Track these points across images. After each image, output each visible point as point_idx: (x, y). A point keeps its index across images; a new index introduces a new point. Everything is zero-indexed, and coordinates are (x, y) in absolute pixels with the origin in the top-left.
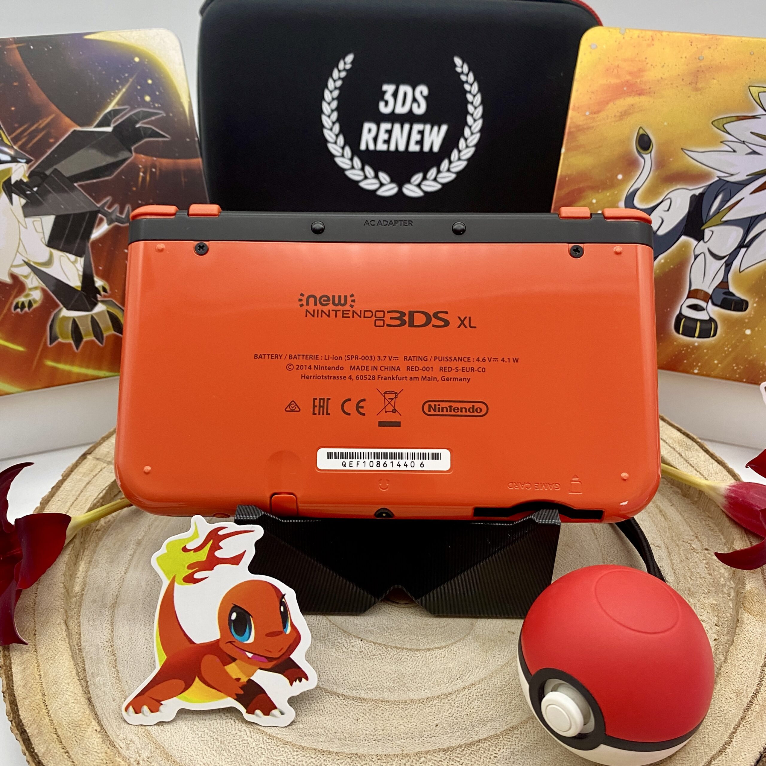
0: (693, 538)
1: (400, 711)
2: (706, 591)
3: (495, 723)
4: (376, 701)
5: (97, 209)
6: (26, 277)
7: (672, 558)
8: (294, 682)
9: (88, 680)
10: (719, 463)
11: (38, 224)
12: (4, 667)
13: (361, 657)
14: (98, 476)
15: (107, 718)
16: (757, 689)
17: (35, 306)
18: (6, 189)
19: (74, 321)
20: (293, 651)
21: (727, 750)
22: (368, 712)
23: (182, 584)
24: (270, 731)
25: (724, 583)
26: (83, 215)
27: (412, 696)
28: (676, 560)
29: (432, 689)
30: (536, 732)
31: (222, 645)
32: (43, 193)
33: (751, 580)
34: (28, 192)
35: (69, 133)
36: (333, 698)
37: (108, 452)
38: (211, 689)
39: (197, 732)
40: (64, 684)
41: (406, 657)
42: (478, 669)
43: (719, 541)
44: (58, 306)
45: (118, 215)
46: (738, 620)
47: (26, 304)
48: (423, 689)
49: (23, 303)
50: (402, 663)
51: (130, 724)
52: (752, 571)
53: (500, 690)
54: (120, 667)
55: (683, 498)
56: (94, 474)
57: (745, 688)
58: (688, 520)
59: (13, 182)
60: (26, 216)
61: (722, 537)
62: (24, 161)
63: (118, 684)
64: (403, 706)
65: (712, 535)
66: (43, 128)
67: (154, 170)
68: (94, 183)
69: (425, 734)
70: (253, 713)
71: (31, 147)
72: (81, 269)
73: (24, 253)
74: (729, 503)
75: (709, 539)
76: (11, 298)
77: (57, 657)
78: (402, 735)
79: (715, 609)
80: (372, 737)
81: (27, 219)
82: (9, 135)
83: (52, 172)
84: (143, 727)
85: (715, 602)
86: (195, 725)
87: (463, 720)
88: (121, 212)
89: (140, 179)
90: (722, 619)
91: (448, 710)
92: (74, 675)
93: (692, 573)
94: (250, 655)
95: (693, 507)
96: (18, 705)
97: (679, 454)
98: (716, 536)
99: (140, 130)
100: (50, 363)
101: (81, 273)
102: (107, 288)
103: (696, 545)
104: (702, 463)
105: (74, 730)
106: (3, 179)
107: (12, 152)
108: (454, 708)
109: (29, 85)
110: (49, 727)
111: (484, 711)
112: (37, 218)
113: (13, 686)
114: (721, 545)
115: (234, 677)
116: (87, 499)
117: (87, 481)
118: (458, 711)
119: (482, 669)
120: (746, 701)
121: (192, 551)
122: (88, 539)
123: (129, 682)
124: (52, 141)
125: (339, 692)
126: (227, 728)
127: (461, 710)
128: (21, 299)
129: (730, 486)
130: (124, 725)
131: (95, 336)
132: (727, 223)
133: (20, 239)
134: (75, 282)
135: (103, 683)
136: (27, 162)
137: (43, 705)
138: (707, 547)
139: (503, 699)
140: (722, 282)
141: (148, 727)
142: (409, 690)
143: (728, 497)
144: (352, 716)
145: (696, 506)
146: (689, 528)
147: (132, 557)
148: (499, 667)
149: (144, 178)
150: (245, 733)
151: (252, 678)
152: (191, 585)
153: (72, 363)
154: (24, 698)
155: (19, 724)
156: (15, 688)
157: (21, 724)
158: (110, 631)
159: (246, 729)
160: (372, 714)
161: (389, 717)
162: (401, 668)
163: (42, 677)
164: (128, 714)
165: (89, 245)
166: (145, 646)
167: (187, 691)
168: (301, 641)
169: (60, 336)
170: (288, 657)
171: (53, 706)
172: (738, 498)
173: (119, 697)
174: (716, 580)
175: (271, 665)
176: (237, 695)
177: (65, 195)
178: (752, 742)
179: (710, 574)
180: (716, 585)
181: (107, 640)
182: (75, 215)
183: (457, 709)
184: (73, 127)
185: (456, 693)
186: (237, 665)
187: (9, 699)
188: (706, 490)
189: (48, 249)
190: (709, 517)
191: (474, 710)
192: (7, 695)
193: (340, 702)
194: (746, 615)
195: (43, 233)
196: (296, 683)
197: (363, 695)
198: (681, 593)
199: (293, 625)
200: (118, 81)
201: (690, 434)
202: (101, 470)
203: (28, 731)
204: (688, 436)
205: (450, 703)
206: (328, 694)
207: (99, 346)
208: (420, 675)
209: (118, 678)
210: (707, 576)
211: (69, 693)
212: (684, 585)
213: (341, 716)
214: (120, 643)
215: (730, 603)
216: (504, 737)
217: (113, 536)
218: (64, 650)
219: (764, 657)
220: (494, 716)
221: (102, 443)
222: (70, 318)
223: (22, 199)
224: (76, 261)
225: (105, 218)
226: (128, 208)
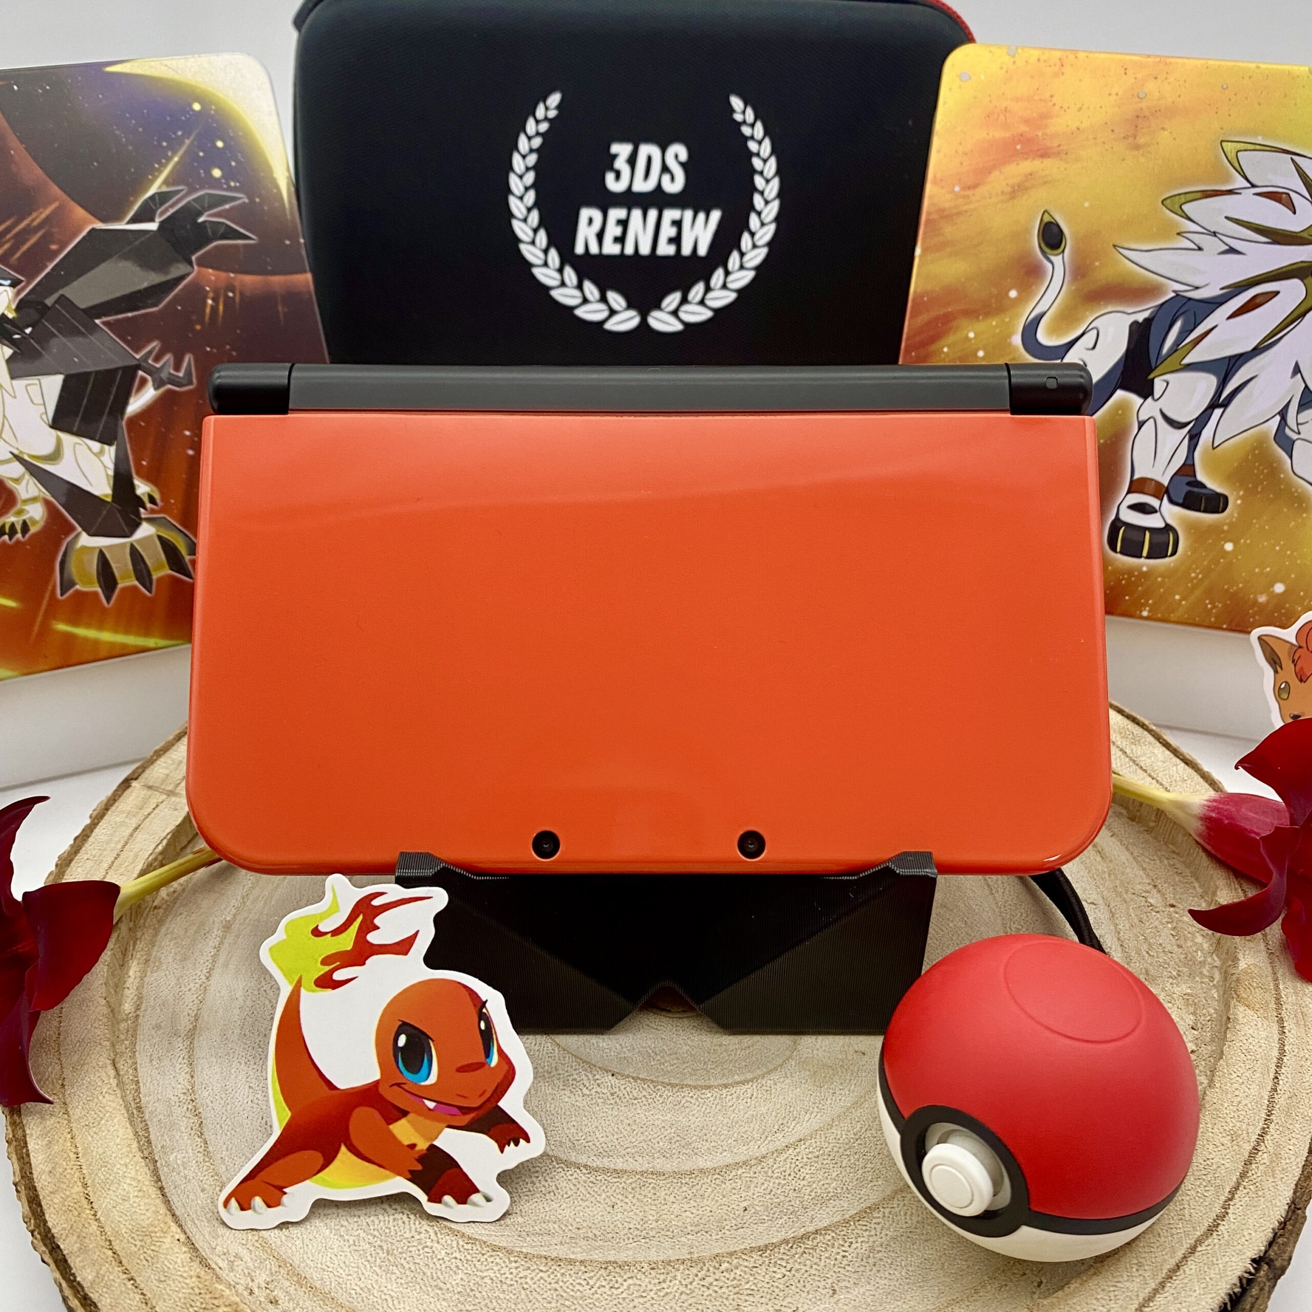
0: (1149, 888)
2: (1174, 973)
3: (841, 1202)
4: (642, 1173)
5: (135, 363)
6: (17, 480)
7: (1117, 922)
8: (507, 1146)
9: (156, 1159)
10: (1186, 763)
11: (34, 390)
12: (14, 1143)
13: (613, 1102)
14: (152, 815)
15: (192, 1221)
16: (1264, 1128)
17: (33, 530)
19: (101, 554)
20: (503, 1095)
21: (1221, 1227)
22: (631, 1193)
23: (313, 991)
24: (468, 1230)
25: (1202, 959)
26: (112, 373)
27: (701, 1163)
28: (1123, 924)
29: (735, 1151)
30: (909, 1213)
31: (384, 1091)
32: (42, 337)
33: (1247, 952)
34: (17, 336)
35: (84, 233)
36: (570, 1172)
37: (168, 775)
38: (367, 1164)
39: (347, 1237)
40: (118, 1166)
41: (689, 1099)
42: (808, 1115)
43: (1191, 891)
44: (73, 529)
45: (172, 371)
46: (1229, 1018)
47: (18, 528)
48: (720, 1151)
49: (13, 525)
50: (683, 1109)
51: (232, 1229)
52: (1248, 938)
53: (847, 1147)
54: (208, 1135)
55: (1131, 823)
56: (146, 813)
57: (1244, 1126)
58: (1140, 859)
60: (13, 377)
61: (1196, 885)
62: (8, 282)
63: (208, 1164)
64: (687, 1179)
65: (1180, 881)
66: (39, 227)
67: (231, 294)
68: (128, 318)
69: (728, 1225)
70: (439, 1201)
71: (19, 259)
72: (111, 466)
73: (11, 440)
74: (1208, 828)
75: (1175, 889)
77: (103, 1122)
78: (689, 1228)
79: (1191, 1002)
80: (638, 1233)
81: (15, 382)
83: (56, 302)
84: (255, 1233)
85: (1189, 991)
86: (342, 1226)
87: (788, 1199)
89: (208, 310)
90: (1203, 1018)
91: (763, 1184)
92: (134, 1150)
93: (1150, 944)
94: (431, 1105)
95: (1148, 837)
96: (43, 1203)
97: (1121, 750)
98: (1186, 883)
99: (206, 227)
100: (62, 627)
101: (111, 473)
102: (157, 496)
103: (1154, 899)
104: (1160, 764)
105: (141, 1241)
108: (772, 1181)
109: (12, 152)
110: (99, 1239)
111: (822, 1182)
112: (34, 380)
113: (31, 1173)
114: (1196, 899)
115: (406, 1142)
116: (136, 856)
117: (134, 826)
118: (779, 1184)
119: (815, 1114)
120: (1248, 1147)
121: (329, 935)
122: (142, 922)
123: (227, 1159)
124: (54, 247)
125: (581, 1161)
126: (396, 1228)
127: (783, 1182)
128: (10, 519)
129: (1207, 800)
130: (222, 1230)
131: (137, 579)
132: (1190, 367)
133: (4, 416)
134: (102, 488)
135: (183, 1162)
136: (13, 285)
137: (85, 1202)
138: (1172, 902)
139: (852, 1161)
140: (1184, 464)
141: (264, 1232)
142: (696, 1154)
143: (1206, 819)
144: (605, 1199)
145: (1153, 834)
146: (1141, 872)
147: (218, 951)
148: (843, 1109)
149: (214, 309)
150: (427, 1236)
151: (436, 1143)
152: (329, 992)
153: (100, 627)
154: (51, 1193)
155: (46, 1236)
156: (35, 1176)
157: (49, 1235)
158: (188, 1076)
159: (428, 1229)
160: (637, 1196)
161: (665, 1199)
162: (681, 1118)
163: (80, 1155)
164: (228, 1211)
165: (124, 423)
166: (250, 1099)
167: (327, 1170)
168: (516, 1077)
169: (77, 580)
170: (494, 1104)
171: (103, 1204)
172: (1222, 820)
173: (211, 1185)
174: (1189, 956)
175: (466, 1119)
176: (411, 1172)
177: (80, 339)
178: (1259, 1212)
179: (1179, 946)
180: (1190, 963)
181: (185, 1091)
182: (97, 372)
183: (777, 1181)
184: (92, 223)
185: (775, 1155)
186: (409, 1121)
187: (26, 1195)
188: (1168, 808)
189: (53, 431)
190: (1174, 852)
191: (805, 1183)
192: (22, 1188)
193: (583, 1178)
194: (1241, 1008)
195: (44, 404)
196: (511, 1148)
197: (620, 1165)
199: (501, 1052)
200: (165, 144)
201: (1138, 717)
202: (157, 806)
203: (62, 1247)
204: (1134, 720)
205: (766, 1173)
206: (562, 1165)
208: (714, 1128)
209: (207, 1153)
210: (1176, 949)
211: (128, 1181)
212: (1138, 964)
213: (587, 1200)
214: (206, 1095)
215: (1214, 991)
216: (857, 1224)
217: (183, 916)
218: (114, 1109)
219: (1272, 1075)
220: (839, 1190)
221: (156, 760)
222: (94, 548)
223: (5, 348)
224: (102, 452)
225: (149, 378)
226: (188, 358)
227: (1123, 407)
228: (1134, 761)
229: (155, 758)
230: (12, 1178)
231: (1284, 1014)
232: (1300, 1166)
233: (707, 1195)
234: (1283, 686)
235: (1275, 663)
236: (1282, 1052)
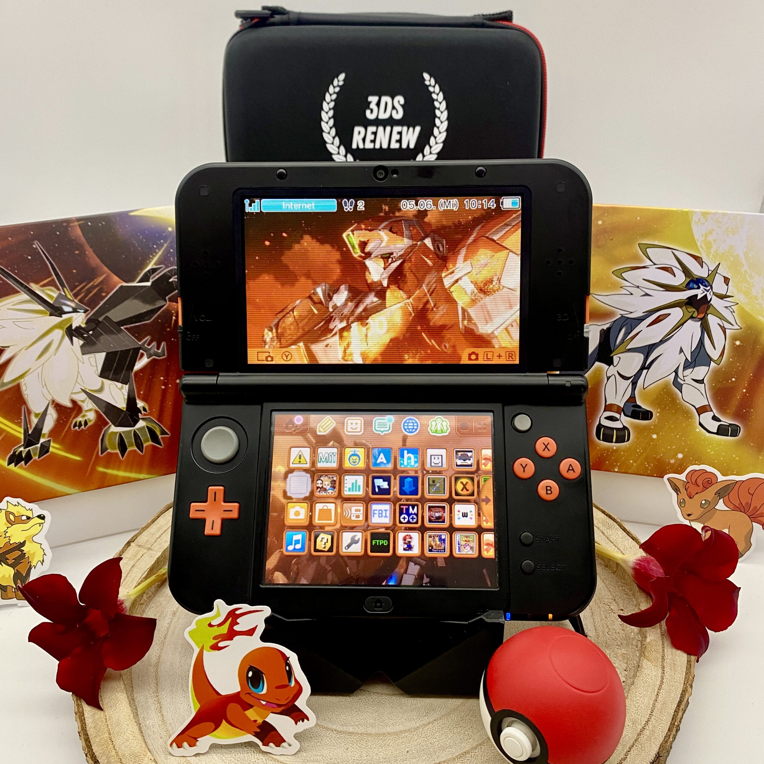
0: (611, 601)
1: (380, 741)
2: (619, 643)
3: (452, 749)
4: (361, 734)
5: (139, 346)
6: (83, 401)
7: (595, 617)
8: (298, 722)
9: (141, 723)
10: (633, 539)
11: (92, 360)
12: (78, 714)
13: (350, 700)
14: (140, 560)
15: (157, 752)
16: (649, 718)
17: (89, 424)
18: (68, 333)
19: (120, 435)
20: (297, 699)
22: (356, 743)
24: (282, 759)
25: (634, 636)
26: (128, 351)
27: (389, 730)
28: (597, 619)
29: (405, 724)
30: (483, 755)
31: (242, 696)
32: (97, 336)
33: (650, 634)
34: (85, 335)
35: (117, 288)
36: (328, 733)
37: (148, 540)
38: (235, 729)
39: (225, 761)
40: (124, 725)
41: (385, 700)
42: (440, 708)
43: (632, 602)
44: (108, 423)
45: (156, 350)
46: (639, 666)
47: (83, 423)
48: (397, 724)
49: (80, 422)
50: (382, 705)
51: (174, 756)
52: (652, 627)
53: (457, 724)
54: (164, 712)
55: (606, 568)
56: (138, 559)
57: (639, 718)
58: (609, 586)
59: (74, 328)
60: (83, 354)
61: (634, 600)
62: (83, 311)
63: (164, 726)
64: (382, 737)
65: (627, 598)
66: (97, 286)
69: (399, 759)
70: (268, 746)
71: (88, 300)
72: (126, 394)
73: (81, 383)
74: (636, 573)
75: (624, 602)
76: (71, 419)
77: (118, 705)
78: (381, 760)
79: (626, 658)
80: (358, 761)
81: (83, 356)
82: (72, 291)
83: (104, 319)
84: (184, 758)
85: (625, 652)
86: (224, 756)
87: (427, 747)
88: (158, 348)
89: (173, 322)
90: (630, 665)
91: (416, 740)
92: (131, 718)
93: (609, 629)
94: (264, 703)
95: (613, 575)
96: (91, 742)
97: (602, 532)
98: (630, 599)
99: (173, 284)
100: (101, 469)
101: (126, 397)
102: (147, 408)
103: (614, 607)
104: (620, 539)
105: (134, 759)
106: (66, 325)
107: (73, 305)
108: (421, 739)
109: (87, 252)
110: (116, 758)
111: (444, 740)
112: (92, 355)
113: (86, 728)
114: (633, 607)
115: (252, 719)
116: (133, 579)
117: (132, 565)
119: (443, 708)
120: (640, 727)
122: (134, 611)
123: (172, 724)
124: (104, 294)
125: (333, 728)
126: (248, 757)
127: (426, 740)
128: (79, 419)
129: (636, 559)
130: (169, 757)
131: (137, 446)
132: (630, 350)
133: (78, 372)
134: (122, 404)
135: (152, 725)
136: (85, 312)
137: (109, 741)
138: (622, 608)
140: (630, 397)
142: (387, 726)
143: (634, 569)
144: (343, 746)
145: (615, 574)
146: (609, 593)
147: (170, 625)
148: (456, 706)
149: (176, 321)
150: (262, 761)
151: (266, 720)
153: (118, 469)
154: (95, 737)
155: (93, 756)
156: (87, 729)
157: (94, 756)
158: (155, 685)
159: (262, 757)
160: (358, 744)
161: (371, 746)
162: (380, 709)
163: (107, 720)
164: (172, 748)
165: (133, 374)
166: (183, 696)
167: (217, 731)
169: (108, 447)
170: (293, 703)
171: (117, 742)
172: (640, 569)
173: (165, 736)
174: (628, 635)
175: (281, 709)
176: (255, 732)
177: (114, 336)
179: (623, 630)
180: (628, 638)
181: (154, 691)
182: (122, 351)
183: (423, 739)
185: (423, 727)
186: (254, 710)
187: (84, 737)
188: (621, 562)
189: (100, 378)
190: (625, 583)
191: (436, 740)
192: (82, 734)
193: (334, 735)
194: (645, 661)
195: (97, 366)
197: (351, 729)
198: (600, 646)
199: (296, 680)
200: (155, 246)
201: (612, 515)
202: (143, 555)
203: (100, 761)
204: (610, 517)
205: (418, 735)
206: (325, 729)
207: (140, 455)
209: (163, 720)
210: (622, 632)
211: (129, 732)
212: (602, 639)
213: (335, 746)
214: (163, 694)
215: (637, 652)
216: (458, 759)
217: (154, 608)
218: (123, 699)
219: (656, 693)
220: (451, 744)
221: (142, 532)
222: (117, 433)
223: (80, 341)
224: (122, 388)
225: (145, 353)
226: (163, 344)
227: (599, 370)
228: (608, 538)
229: (142, 531)
230: (77, 730)
231: (665, 664)
232: (664, 736)
233: (390, 745)
234: (682, 501)
235: (677, 490)
236: (662, 682)
